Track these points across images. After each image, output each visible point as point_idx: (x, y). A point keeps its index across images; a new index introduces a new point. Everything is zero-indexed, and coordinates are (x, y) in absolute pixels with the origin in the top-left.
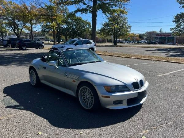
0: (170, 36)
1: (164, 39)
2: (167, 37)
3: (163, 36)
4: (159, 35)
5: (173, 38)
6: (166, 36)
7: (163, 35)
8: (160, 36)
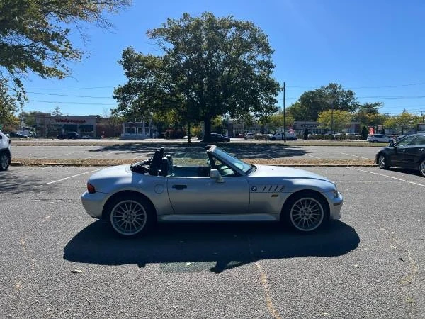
0: (84, 124)
1: (74, 128)
2: (79, 125)
3: (70, 123)
4: (62, 121)
5: (91, 127)
6: (77, 122)
7: (71, 121)
8: (65, 123)
